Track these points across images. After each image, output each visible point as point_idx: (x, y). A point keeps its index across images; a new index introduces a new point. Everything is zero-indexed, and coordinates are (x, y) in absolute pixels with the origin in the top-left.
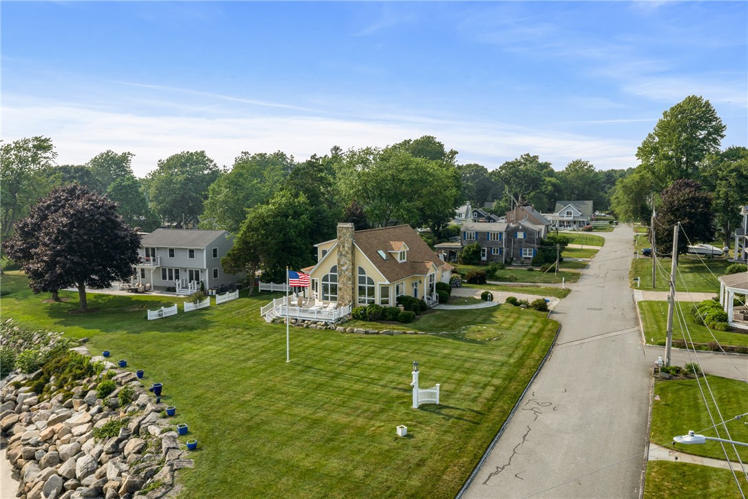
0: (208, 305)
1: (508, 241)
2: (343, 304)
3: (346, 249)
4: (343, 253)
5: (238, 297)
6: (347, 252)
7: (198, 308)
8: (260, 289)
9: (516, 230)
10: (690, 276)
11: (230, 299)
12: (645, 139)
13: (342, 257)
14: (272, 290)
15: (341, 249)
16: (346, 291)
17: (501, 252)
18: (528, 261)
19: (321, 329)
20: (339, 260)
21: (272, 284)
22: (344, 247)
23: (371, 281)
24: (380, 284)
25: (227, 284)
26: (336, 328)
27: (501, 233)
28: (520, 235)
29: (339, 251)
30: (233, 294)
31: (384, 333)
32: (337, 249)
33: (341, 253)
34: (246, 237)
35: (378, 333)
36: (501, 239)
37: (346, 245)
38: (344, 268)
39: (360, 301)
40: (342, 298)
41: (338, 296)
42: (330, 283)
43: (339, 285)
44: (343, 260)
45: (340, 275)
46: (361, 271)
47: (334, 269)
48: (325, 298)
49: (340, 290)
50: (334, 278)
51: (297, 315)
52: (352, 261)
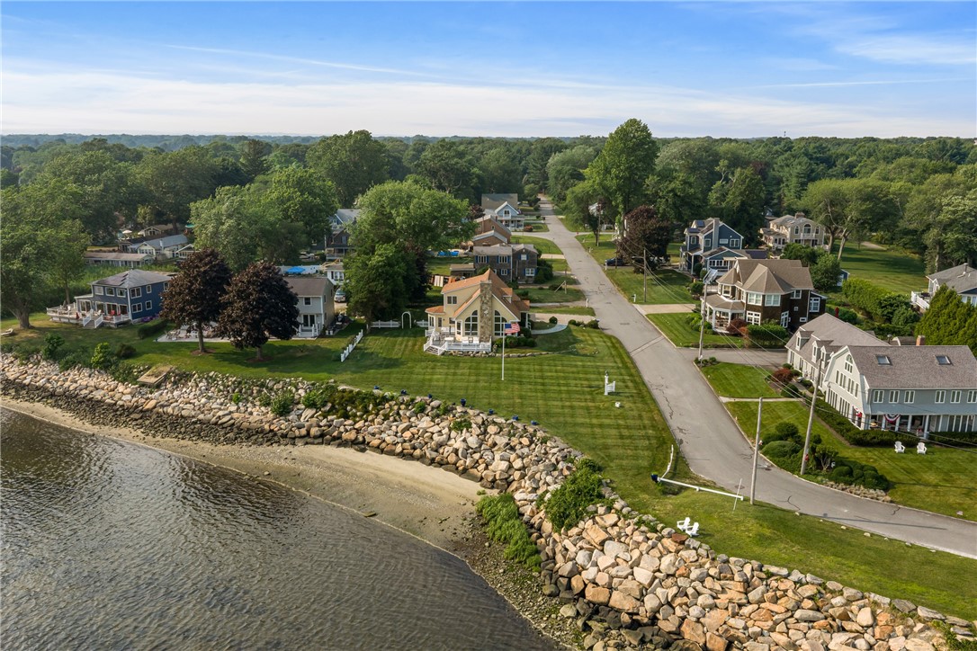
0: (355, 345)
1: (514, 263)
2: (484, 338)
3: (487, 298)
4: (485, 301)
5: (362, 335)
6: (488, 301)
8: (371, 327)
9: (520, 252)
10: (661, 288)
13: (484, 304)
14: (380, 326)
15: (483, 299)
16: (487, 328)
17: (509, 273)
18: (530, 279)
20: (481, 307)
21: (380, 322)
22: (485, 297)
23: (504, 320)
24: (512, 322)
26: (495, 355)
27: (509, 257)
28: (524, 257)
29: (481, 300)
32: (480, 298)
33: (483, 302)
36: (509, 262)
37: (487, 296)
38: (486, 312)
39: (496, 334)
40: (483, 333)
41: (479, 331)
42: (471, 323)
43: (479, 323)
44: (485, 306)
45: (482, 317)
46: (497, 313)
47: (475, 313)
48: (467, 334)
49: (482, 327)
50: (475, 319)
51: (462, 348)
52: (491, 307)
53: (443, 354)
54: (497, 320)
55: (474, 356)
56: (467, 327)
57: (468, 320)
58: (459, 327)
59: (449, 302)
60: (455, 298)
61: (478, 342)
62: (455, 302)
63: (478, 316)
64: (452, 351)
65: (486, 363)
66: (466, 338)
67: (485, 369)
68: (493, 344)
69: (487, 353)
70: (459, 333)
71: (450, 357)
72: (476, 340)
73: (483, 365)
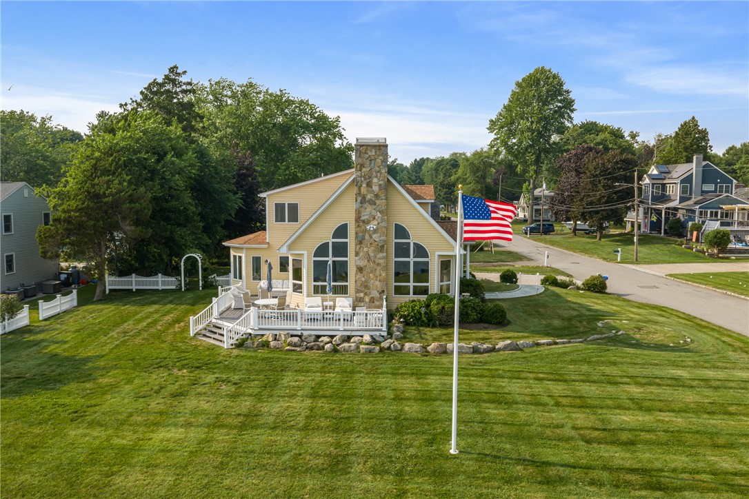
0: (26, 322)
2: (367, 299)
3: (375, 188)
4: (369, 197)
5: (75, 303)
6: (377, 196)
7: (8, 329)
8: (108, 288)
11: (64, 308)
12: (500, 110)
13: (367, 205)
14: (134, 288)
15: (364, 190)
16: (373, 271)
19: (370, 351)
20: (358, 212)
21: (134, 278)
22: (369, 185)
23: (421, 251)
24: (439, 255)
25: (31, 282)
26: (403, 346)
29: (359, 194)
30: (68, 298)
31: (505, 348)
32: (355, 190)
33: (364, 198)
34: (93, 186)
35: (493, 350)
37: (375, 180)
38: (371, 226)
39: (399, 290)
40: (364, 287)
41: (351, 284)
42: (330, 259)
43: (352, 261)
44: (368, 211)
45: (360, 242)
46: (401, 232)
47: (341, 231)
48: (319, 290)
49: (360, 269)
50: (341, 250)
51: (298, 326)
52: (386, 212)
53: (240, 345)
54: (402, 250)
55: (335, 351)
56: (319, 271)
57: (322, 250)
58: (297, 275)
59: (280, 217)
60: (294, 208)
61: (349, 310)
62: (294, 218)
63: (351, 241)
64: (269, 336)
65: (375, 372)
66: (317, 300)
67: (373, 397)
68: (390, 316)
69: (374, 341)
70: (297, 288)
71: (263, 353)
72: (343, 305)
73: (362, 382)
